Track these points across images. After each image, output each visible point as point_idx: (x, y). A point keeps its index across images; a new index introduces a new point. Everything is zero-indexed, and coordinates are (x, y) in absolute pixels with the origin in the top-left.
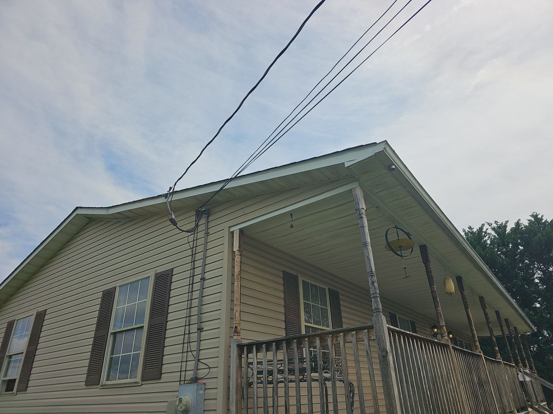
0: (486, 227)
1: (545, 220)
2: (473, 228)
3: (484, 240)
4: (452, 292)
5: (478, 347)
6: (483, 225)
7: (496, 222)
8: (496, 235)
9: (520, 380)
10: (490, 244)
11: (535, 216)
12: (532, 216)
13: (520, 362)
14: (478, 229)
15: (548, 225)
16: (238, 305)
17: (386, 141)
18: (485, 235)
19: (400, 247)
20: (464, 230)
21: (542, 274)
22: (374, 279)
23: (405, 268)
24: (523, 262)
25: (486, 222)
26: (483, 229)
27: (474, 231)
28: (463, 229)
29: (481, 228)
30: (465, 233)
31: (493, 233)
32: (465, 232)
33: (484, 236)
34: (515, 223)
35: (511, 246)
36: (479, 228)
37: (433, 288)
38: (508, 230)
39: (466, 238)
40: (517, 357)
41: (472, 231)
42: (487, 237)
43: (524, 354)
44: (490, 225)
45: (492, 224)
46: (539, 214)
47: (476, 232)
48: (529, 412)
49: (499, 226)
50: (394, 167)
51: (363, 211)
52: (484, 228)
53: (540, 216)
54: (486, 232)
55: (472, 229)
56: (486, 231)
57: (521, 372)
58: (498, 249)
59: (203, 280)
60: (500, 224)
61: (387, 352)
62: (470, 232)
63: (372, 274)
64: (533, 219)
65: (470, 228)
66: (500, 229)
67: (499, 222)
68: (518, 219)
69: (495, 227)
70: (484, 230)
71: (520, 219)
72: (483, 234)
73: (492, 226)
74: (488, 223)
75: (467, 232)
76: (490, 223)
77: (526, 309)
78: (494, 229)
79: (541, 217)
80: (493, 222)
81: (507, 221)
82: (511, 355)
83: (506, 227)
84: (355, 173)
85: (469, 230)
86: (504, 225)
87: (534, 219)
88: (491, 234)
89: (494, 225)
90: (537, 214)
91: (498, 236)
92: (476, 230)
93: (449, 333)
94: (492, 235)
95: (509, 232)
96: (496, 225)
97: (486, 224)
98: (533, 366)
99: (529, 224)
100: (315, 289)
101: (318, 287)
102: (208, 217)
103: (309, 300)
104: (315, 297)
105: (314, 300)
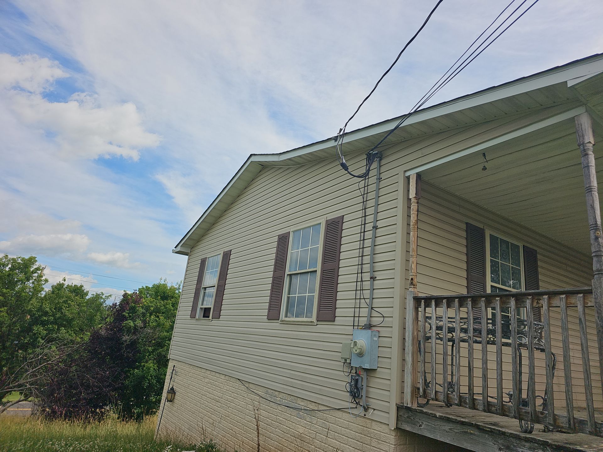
16: (415, 257)
22: (598, 234)
51: (590, 146)
59: (375, 229)
63: (596, 227)
84: (581, 95)
100: (505, 245)
101: (509, 244)
102: (380, 160)
103: (497, 258)
104: (505, 255)
105: (504, 258)
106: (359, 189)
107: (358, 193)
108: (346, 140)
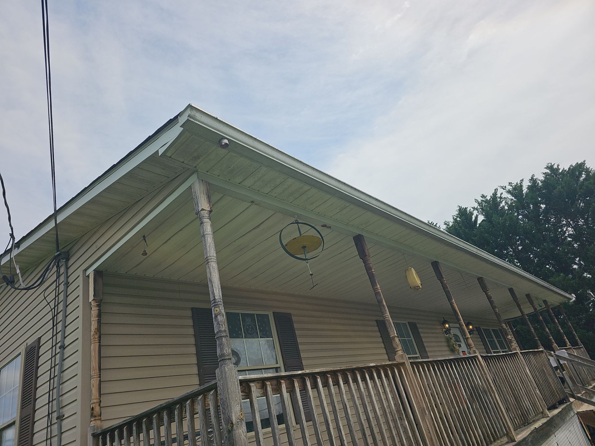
0: (500, 191)
1: (563, 169)
2: (487, 196)
3: (501, 206)
4: (417, 286)
5: (471, 345)
6: (496, 190)
7: (510, 184)
8: (513, 198)
9: (553, 366)
10: (509, 209)
11: (550, 167)
12: (547, 168)
13: (554, 341)
14: (491, 196)
15: (567, 175)
16: (95, 376)
17: (190, 106)
18: (501, 201)
19: (304, 247)
20: (477, 200)
21: (573, 230)
22: (217, 310)
23: (311, 275)
24: (548, 221)
25: (499, 186)
26: (497, 195)
27: (488, 199)
28: (475, 200)
29: (495, 194)
30: (479, 204)
31: (510, 196)
32: (478, 202)
33: (500, 203)
34: (529, 180)
35: (532, 207)
36: (493, 194)
37: (376, 289)
38: (525, 190)
39: (481, 208)
40: (549, 337)
41: (486, 199)
42: (504, 202)
43: (560, 329)
44: (504, 188)
45: (505, 187)
46: (554, 164)
47: (490, 199)
48: (572, 403)
49: (514, 187)
50: (226, 141)
51: (205, 214)
52: (498, 193)
53: (555, 167)
54: (501, 198)
55: (485, 198)
56: (501, 196)
57: (552, 356)
58: (518, 213)
59: (62, 349)
60: (515, 184)
61: (232, 423)
62: (484, 200)
63: (215, 303)
64: (548, 171)
65: (483, 196)
66: (516, 190)
67: (513, 183)
68: (532, 175)
69: (511, 190)
70: (499, 195)
71: (533, 175)
72: (499, 200)
73: (507, 189)
74: (502, 187)
75: (481, 201)
76: (503, 186)
77: (561, 274)
78: (509, 192)
79: (558, 167)
80: (507, 184)
81: (522, 180)
82: (536, 338)
83: (521, 186)
84: (183, 162)
85: (482, 199)
86: (519, 185)
87: (550, 171)
88: (507, 197)
89: (510, 188)
90: (552, 164)
91: (515, 199)
92: (490, 197)
93: (467, 325)
94: (509, 199)
95: (527, 191)
96: (511, 187)
97: (499, 188)
98: (577, 339)
99: (545, 177)
100: (250, 318)
101: (254, 315)
102: (68, 260)
103: (240, 336)
104: (250, 330)
105: (249, 334)
106: (49, 304)
107: (48, 309)
108: (23, 246)
